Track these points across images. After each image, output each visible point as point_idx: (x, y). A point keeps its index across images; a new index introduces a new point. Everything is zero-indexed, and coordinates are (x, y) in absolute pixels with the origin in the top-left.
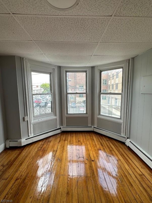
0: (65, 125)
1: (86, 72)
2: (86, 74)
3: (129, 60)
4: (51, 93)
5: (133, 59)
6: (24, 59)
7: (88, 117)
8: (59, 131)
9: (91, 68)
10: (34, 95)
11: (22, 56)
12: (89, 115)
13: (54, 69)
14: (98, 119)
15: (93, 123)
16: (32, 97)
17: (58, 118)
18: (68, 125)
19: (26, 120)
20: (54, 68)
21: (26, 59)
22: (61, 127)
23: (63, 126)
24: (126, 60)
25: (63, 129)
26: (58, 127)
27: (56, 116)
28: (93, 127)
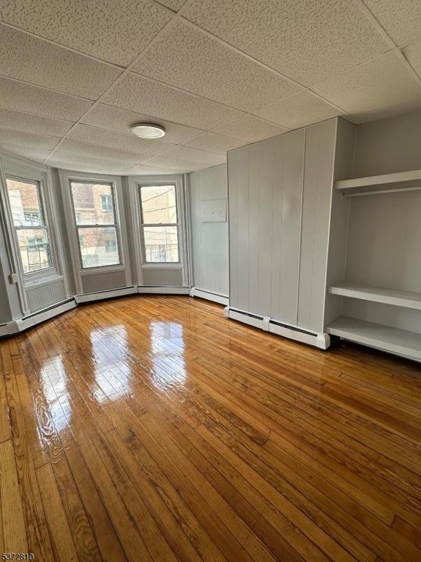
0: (82, 291)
1: (111, 184)
2: (112, 189)
3: (183, 175)
4: (45, 225)
5: (188, 174)
7: (124, 271)
8: (72, 305)
9: (120, 178)
10: (18, 228)
12: (126, 267)
13: (45, 173)
14: (144, 270)
15: (134, 280)
17: (65, 279)
18: (86, 292)
19: (14, 280)
20: (46, 171)
22: (75, 296)
23: (76, 294)
24: (180, 175)
25: (78, 300)
26: (69, 298)
27: (61, 274)
28: (135, 286)
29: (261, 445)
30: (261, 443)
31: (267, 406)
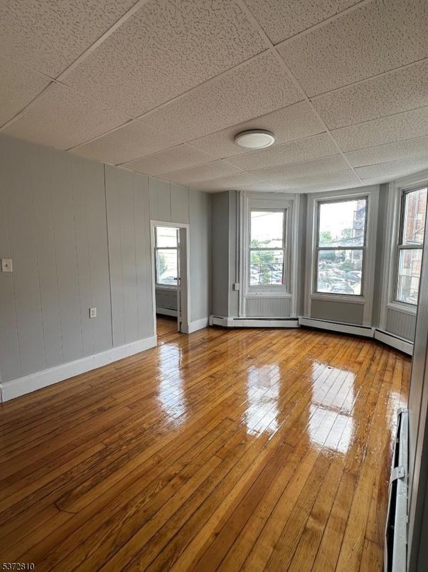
0: (309, 314)
1: (366, 197)
2: (367, 203)
4: (285, 247)
6: (241, 193)
7: (363, 306)
8: (293, 324)
9: (378, 188)
10: (252, 249)
11: (238, 190)
13: (292, 201)
14: (389, 310)
16: (249, 253)
17: (294, 298)
18: (313, 317)
19: (237, 288)
21: (243, 192)
22: (300, 317)
23: (303, 315)
25: (303, 322)
26: (294, 316)
27: (290, 292)
28: (373, 329)
29: (55, 503)
30: (58, 503)
31: (125, 508)
